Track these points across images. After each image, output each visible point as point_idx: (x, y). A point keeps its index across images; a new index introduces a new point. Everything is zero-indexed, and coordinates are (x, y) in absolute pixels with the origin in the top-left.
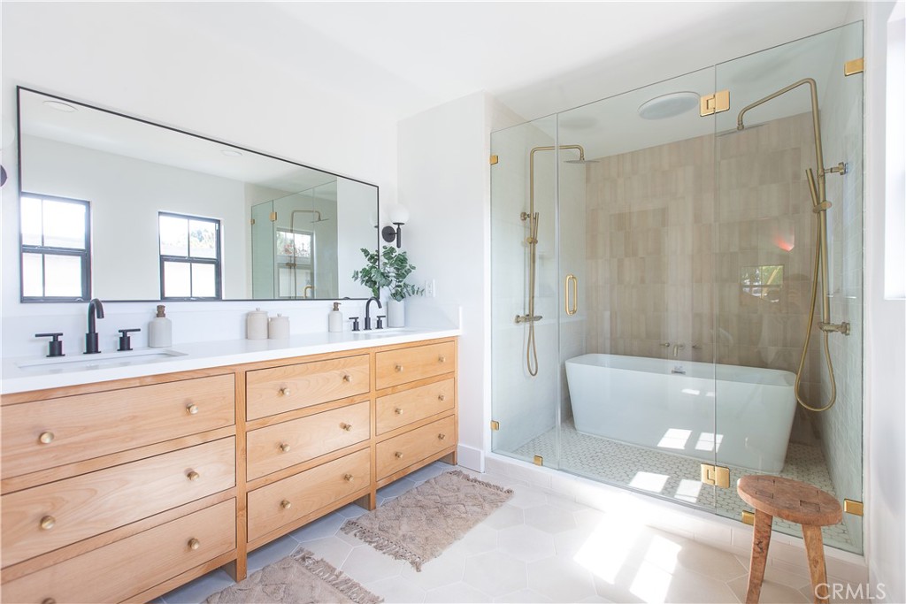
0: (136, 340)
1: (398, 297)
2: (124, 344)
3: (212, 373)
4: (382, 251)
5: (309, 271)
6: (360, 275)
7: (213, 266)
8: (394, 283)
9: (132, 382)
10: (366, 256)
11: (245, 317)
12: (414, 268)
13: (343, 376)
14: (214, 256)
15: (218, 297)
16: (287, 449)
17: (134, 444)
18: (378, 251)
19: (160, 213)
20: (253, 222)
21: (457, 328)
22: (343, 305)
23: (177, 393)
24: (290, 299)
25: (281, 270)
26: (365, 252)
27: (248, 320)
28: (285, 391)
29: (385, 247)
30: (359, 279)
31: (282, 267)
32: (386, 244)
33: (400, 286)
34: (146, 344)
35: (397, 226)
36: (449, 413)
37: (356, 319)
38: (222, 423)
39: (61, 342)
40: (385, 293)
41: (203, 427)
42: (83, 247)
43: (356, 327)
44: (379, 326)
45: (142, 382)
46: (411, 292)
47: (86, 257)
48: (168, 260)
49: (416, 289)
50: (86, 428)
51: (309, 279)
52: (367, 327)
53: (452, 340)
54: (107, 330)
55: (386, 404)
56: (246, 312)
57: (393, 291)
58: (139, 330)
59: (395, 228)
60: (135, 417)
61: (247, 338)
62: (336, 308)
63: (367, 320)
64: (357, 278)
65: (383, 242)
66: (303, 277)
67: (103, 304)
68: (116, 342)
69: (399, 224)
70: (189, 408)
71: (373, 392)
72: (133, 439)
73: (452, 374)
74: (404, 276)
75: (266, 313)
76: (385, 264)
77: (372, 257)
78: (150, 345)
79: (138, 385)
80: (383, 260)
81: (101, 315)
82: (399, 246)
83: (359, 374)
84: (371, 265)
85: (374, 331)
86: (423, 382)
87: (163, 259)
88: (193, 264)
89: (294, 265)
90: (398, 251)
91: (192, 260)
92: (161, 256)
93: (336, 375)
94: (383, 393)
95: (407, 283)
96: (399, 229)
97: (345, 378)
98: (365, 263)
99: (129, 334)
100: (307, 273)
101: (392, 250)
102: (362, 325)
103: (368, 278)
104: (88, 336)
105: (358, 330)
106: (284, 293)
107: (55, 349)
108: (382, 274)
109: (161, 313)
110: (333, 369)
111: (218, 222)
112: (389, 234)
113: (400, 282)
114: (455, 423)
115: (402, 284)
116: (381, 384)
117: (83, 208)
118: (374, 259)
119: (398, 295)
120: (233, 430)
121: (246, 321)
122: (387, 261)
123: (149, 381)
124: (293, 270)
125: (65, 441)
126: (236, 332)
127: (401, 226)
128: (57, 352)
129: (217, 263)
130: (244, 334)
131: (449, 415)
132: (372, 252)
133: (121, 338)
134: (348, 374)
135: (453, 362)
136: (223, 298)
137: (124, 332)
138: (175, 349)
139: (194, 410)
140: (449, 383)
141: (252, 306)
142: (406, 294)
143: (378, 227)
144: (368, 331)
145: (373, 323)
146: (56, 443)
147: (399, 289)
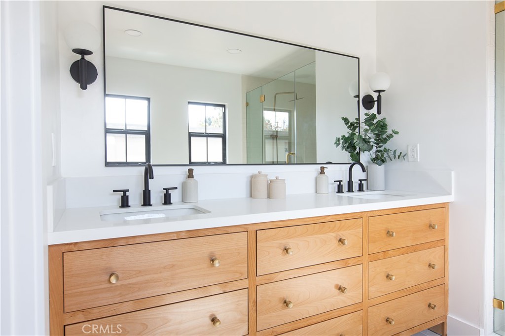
0: (175, 196)
1: (379, 161)
2: (167, 200)
3: (230, 230)
4: (363, 118)
5: (287, 141)
6: (341, 141)
7: (220, 139)
8: (374, 149)
9: (172, 235)
10: (346, 124)
11: (250, 179)
12: (397, 133)
13: (338, 239)
14: (221, 132)
15: (224, 163)
16: (291, 306)
17: (172, 289)
18: (359, 119)
19: (189, 103)
20: (247, 104)
21: (450, 194)
22: (329, 169)
23: (204, 247)
24: (273, 164)
25: (266, 141)
26: (346, 120)
27: (252, 182)
28: (289, 251)
29: (366, 114)
30: (341, 145)
31: (267, 138)
32: (366, 111)
33: (380, 151)
34: (181, 200)
35: (377, 94)
36: (439, 282)
37: (340, 182)
38: (237, 276)
39: (128, 196)
40: (365, 157)
41: (223, 279)
42: (146, 129)
43: (340, 190)
44: (361, 189)
45: (178, 236)
46: (392, 157)
47: (147, 134)
48: (193, 136)
49: (398, 153)
50: (140, 272)
51: (287, 147)
52: (350, 189)
53: (444, 206)
54: (156, 188)
55: (378, 268)
56: (251, 175)
57: (374, 156)
58: (176, 188)
59: (375, 96)
60: (173, 266)
61: (251, 196)
62: (322, 172)
63: (350, 183)
64: (339, 144)
65: (363, 111)
66: (282, 146)
67: (153, 168)
68: (162, 197)
69: (379, 91)
70: (213, 261)
71: (366, 256)
72: (172, 284)
73: (442, 242)
74: (385, 141)
75: (266, 176)
76: (366, 130)
77: (352, 124)
78: (184, 200)
79: (175, 238)
80: (364, 126)
81: (152, 177)
82: (379, 112)
83: (351, 236)
84: (351, 132)
85: (356, 194)
86: (414, 248)
87: (191, 135)
88: (208, 138)
89: (276, 136)
90: (379, 118)
91: (208, 135)
92: (189, 133)
93: (332, 236)
94: (374, 257)
95: (387, 148)
96: (379, 97)
97: (340, 240)
98: (346, 132)
99: (170, 191)
100: (285, 143)
101: (374, 116)
102: (345, 188)
103: (349, 144)
104: (144, 192)
105: (342, 192)
106: (268, 159)
107: (125, 203)
108: (364, 140)
109: (190, 175)
110: (329, 232)
111: (224, 106)
112: (368, 102)
113: (380, 147)
114: (445, 293)
115: (382, 149)
116: (373, 248)
117: (146, 102)
118: (353, 126)
119: (379, 160)
120: (245, 284)
121: (251, 182)
122: (368, 128)
123: (183, 235)
124: (275, 141)
125: (127, 282)
126: (242, 191)
127: (381, 94)
128: (125, 205)
129: (223, 137)
130: (249, 192)
131: (439, 285)
132: (352, 119)
133: (165, 194)
134: (343, 238)
135: (444, 230)
136: (228, 163)
137: (167, 189)
138: (201, 205)
139: (217, 263)
140: (439, 250)
141: (254, 170)
142: (387, 159)
143: (358, 96)
144: (350, 194)
145: (356, 186)
146: (120, 283)
147: (379, 154)
